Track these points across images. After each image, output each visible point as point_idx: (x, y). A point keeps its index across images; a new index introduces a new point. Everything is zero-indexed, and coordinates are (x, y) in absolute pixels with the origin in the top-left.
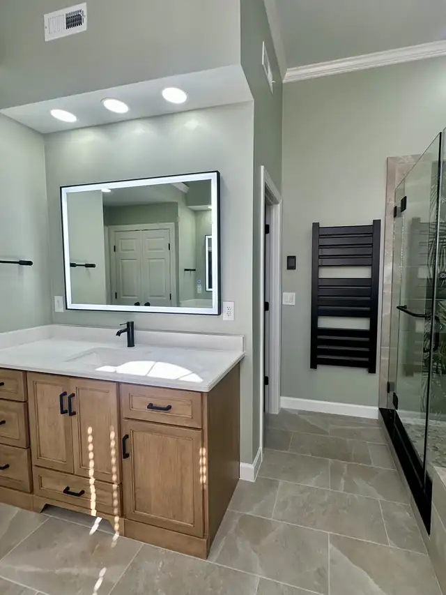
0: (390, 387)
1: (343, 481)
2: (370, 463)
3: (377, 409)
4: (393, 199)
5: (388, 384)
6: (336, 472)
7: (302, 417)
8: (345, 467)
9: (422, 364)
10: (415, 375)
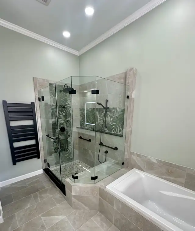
0: (45, 161)
1: (39, 198)
2: (45, 188)
3: (42, 170)
4: (38, 94)
5: (45, 160)
6: (36, 197)
7: (13, 186)
8: (38, 194)
9: (53, 151)
10: (52, 154)
